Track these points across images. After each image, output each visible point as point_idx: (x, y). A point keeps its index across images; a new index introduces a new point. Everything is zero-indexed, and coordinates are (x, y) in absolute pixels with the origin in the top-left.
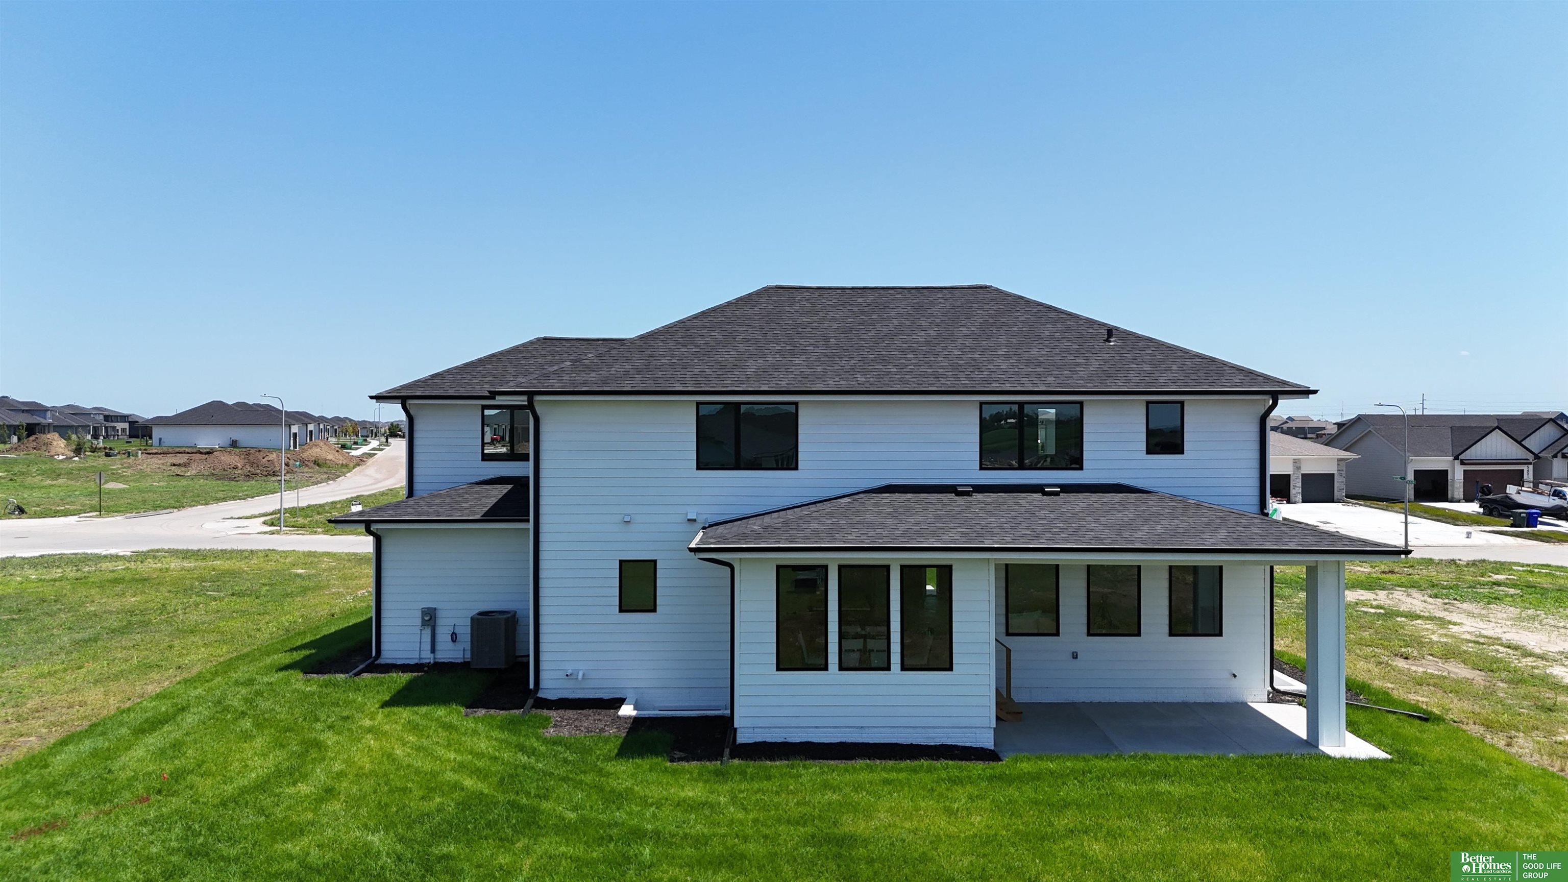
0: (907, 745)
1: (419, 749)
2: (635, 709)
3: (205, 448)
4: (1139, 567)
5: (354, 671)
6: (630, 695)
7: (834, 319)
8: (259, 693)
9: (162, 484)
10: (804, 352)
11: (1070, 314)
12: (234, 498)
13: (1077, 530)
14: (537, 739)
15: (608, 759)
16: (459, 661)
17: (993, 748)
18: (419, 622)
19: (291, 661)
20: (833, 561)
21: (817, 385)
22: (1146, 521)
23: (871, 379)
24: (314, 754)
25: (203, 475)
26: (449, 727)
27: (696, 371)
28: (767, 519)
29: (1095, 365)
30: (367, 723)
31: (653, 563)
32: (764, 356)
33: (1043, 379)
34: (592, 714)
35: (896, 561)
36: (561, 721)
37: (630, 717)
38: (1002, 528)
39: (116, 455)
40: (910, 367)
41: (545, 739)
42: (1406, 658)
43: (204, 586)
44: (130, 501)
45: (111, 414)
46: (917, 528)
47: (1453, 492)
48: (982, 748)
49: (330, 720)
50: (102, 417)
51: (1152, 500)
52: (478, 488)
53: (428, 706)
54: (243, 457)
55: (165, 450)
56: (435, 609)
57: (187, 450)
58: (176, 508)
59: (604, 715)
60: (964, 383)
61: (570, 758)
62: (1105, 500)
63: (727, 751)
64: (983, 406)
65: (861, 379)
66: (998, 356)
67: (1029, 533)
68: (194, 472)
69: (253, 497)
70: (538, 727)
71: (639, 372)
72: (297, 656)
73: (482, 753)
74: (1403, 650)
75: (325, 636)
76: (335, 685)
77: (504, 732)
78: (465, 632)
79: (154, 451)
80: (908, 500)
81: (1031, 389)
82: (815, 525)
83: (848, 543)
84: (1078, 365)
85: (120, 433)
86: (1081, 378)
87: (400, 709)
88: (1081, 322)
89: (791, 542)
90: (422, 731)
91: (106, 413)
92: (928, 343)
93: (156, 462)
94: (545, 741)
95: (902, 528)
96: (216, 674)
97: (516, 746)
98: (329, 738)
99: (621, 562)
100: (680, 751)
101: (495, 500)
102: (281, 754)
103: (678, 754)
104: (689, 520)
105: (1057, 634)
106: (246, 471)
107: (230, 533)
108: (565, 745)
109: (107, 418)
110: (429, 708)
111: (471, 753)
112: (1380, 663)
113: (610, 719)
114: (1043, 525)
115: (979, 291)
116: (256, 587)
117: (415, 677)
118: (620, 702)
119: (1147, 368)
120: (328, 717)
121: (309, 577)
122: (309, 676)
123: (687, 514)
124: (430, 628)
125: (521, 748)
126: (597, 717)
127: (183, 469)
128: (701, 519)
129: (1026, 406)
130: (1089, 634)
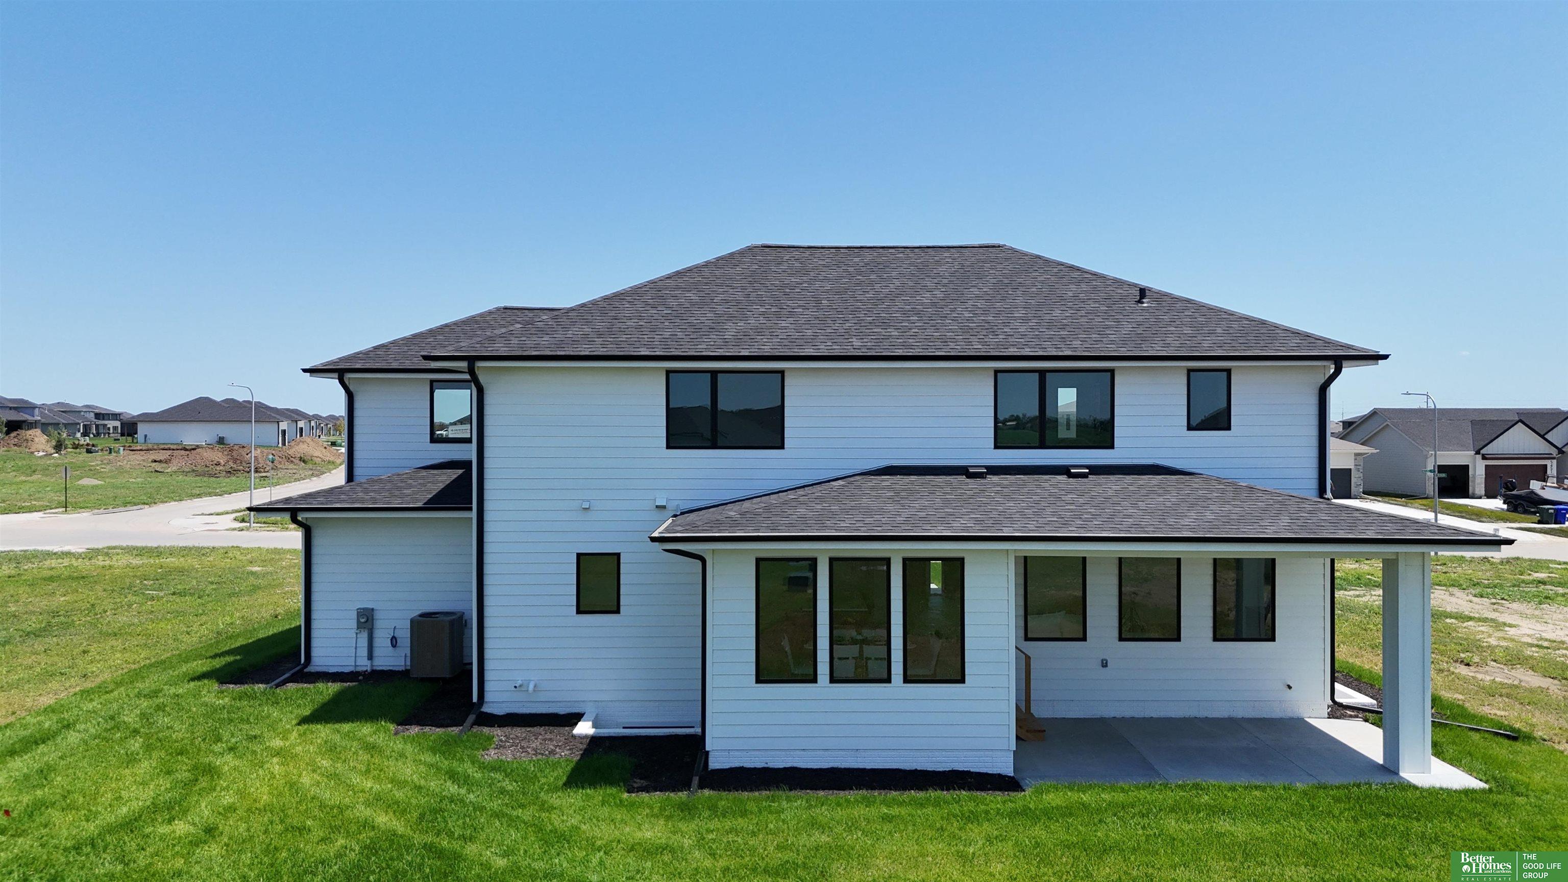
0: (910, 771)
1: (333, 776)
2: (593, 727)
3: (191, 445)
4: (1179, 560)
5: (277, 681)
6: (590, 711)
7: (826, 279)
8: (160, 708)
9: (139, 480)
10: (791, 314)
11: (1095, 274)
12: (210, 494)
13: (1113, 516)
14: (473, 763)
15: (553, 789)
16: (400, 669)
17: (1012, 774)
18: (353, 624)
19: (208, 669)
20: (823, 552)
21: (806, 350)
22: (1192, 506)
23: (869, 344)
24: (203, 783)
25: (183, 472)
26: (371, 748)
27: (667, 335)
28: (747, 504)
29: (1127, 328)
30: (277, 743)
31: (616, 557)
32: (745, 318)
33: (1068, 343)
34: (543, 733)
35: (897, 552)
36: (506, 741)
37: (586, 736)
38: (1023, 515)
39: (97, 452)
40: (914, 330)
41: (483, 763)
42: (1468, 665)
43: (145, 585)
44: (100, 497)
45: (103, 412)
46: (923, 514)
47: (1474, 489)
48: (999, 775)
49: (233, 740)
50: (92, 415)
51: (1196, 482)
52: (424, 473)
53: (352, 722)
54: (226, 453)
55: (150, 446)
56: (373, 609)
57: (172, 447)
58: (147, 504)
59: (556, 734)
60: (977, 348)
61: (510, 788)
62: (1141, 482)
63: (696, 781)
64: (999, 374)
65: (857, 343)
66: (1015, 318)
67: (1056, 519)
68: (174, 468)
69: (230, 494)
70: (478, 749)
71: (600, 335)
72: (218, 663)
73: (407, 782)
74: (1462, 655)
75: (259, 640)
76: (252, 697)
77: (435, 755)
78: (405, 635)
79: (139, 448)
80: (912, 483)
81: (1055, 354)
82: (802, 511)
83: (840, 531)
84: (1108, 327)
85: (111, 431)
86: (1112, 342)
87: (319, 726)
88: (1109, 282)
89: (773, 530)
90: (340, 753)
91: (97, 411)
92: (934, 304)
93: (137, 458)
94: (483, 767)
95: (905, 514)
96: (118, 684)
97: (447, 773)
98: (227, 763)
99: (579, 556)
100: (641, 779)
101: (441, 486)
102: (165, 783)
103: (638, 783)
104: (657, 507)
105: (1084, 639)
106: (228, 468)
107: (196, 529)
108: (505, 771)
109: (98, 416)
110: (353, 725)
111: (392, 781)
112: (1441, 671)
113: (563, 739)
114: (1071, 511)
115: (991, 250)
116: (202, 587)
117: (346, 687)
118: (577, 717)
119: (1187, 331)
120: (233, 735)
121: (264, 575)
122: (224, 687)
123: (655, 500)
124: (366, 631)
125: (452, 776)
126: (548, 736)
127: (164, 465)
128: (672, 507)
129: (1048, 374)
130: (1121, 639)
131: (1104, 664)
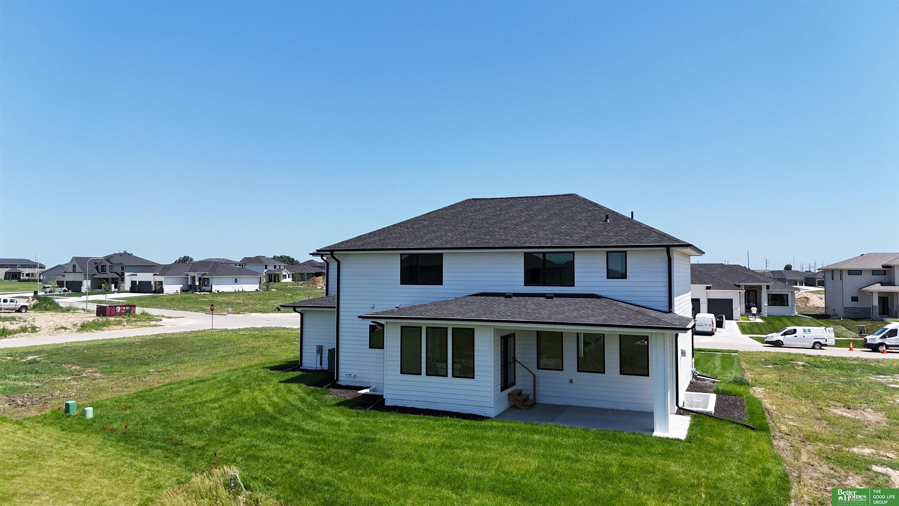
0: (455, 412)
4: (604, 335)
5: (286, 370)
6: (373, 386)
7: (484, 213)
10: (456, 230)
17: (493, 417)
18: (316, 351)
20: (423, 324)
21: (448, 245)
23: (473, 242)
26: (289, 391)
29: (586, 233)
32: (437, 232)
33: (553, 241)
35: (450, 325)
36: (335, 393)
40: (497, 236)
46: (463, 311)
48: (488, 417)
56: (322, 346)
60: (515, 243)
61: (315, 404)
63: (371, 407)
64: (526, 254)
65: (469, 242)
66: (543, 230)
71: (380, 241)
73: (288, 400)
80: (479, 299)
81: (543, 246)
86: (573, 240)
89: (401, 315)
90: (278, 391)
95: (457, 310)
99: (370, 326)
100: (361, 406)
105: (563, 370)
110: (292, 384)
113: (354, 394)
115: (568, 197)
118: (367, 388)
119: (611, 234)
123: (396, 305)
124: (320, 354)
125: (302, 400)
126: (351, 393)
129: (546, 254)
130: (578, 371)
131: (571, 382)
